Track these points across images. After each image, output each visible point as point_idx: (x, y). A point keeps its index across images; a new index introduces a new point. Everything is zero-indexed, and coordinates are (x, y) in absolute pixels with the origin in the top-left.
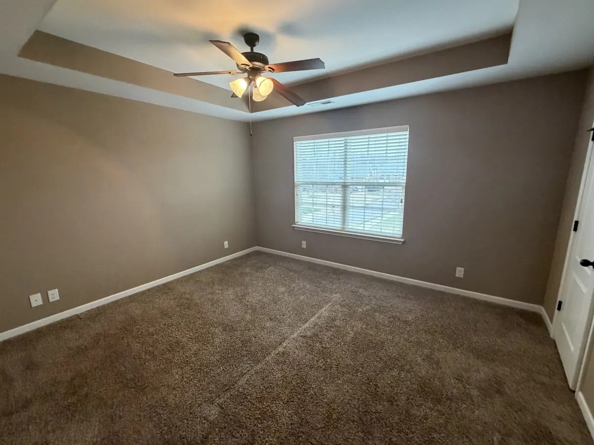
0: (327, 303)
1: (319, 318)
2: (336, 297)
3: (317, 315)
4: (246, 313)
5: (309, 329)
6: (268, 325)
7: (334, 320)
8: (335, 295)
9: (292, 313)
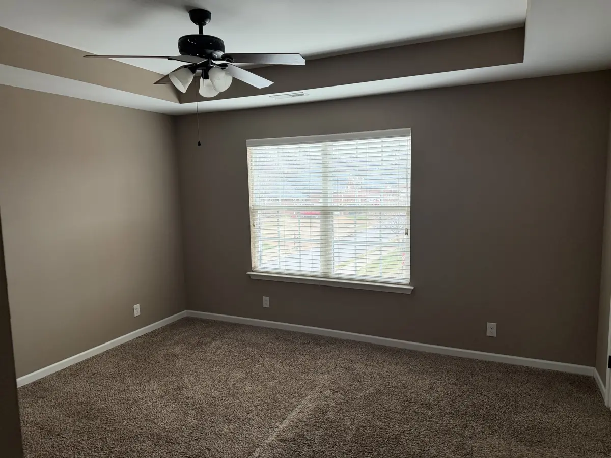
0: (311, 389)
1: (302, 411)
2: (323, 378)
3: (298, 409)
4: (187, 414)
5: (290, 428)
6: (225, 428)
7: (325, 413)
8: (321, 376)
9: (260, 408)
